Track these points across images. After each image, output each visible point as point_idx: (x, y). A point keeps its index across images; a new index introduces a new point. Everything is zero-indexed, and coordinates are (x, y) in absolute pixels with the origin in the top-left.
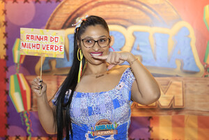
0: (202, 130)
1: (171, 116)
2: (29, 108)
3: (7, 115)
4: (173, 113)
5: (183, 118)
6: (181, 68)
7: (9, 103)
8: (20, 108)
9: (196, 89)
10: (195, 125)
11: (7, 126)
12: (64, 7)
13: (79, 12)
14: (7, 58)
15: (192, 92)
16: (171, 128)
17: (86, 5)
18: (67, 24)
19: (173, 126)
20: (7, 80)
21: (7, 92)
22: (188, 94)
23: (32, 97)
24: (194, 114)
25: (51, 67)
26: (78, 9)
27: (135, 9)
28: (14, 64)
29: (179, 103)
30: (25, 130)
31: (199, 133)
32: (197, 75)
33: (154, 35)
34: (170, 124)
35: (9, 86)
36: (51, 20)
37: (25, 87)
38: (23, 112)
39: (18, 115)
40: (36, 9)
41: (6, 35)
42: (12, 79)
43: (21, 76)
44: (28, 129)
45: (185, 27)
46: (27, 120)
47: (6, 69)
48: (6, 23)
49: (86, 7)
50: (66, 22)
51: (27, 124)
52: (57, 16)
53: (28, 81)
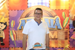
0: (62, 44)
1: (54, 41)
2: (15, 39)
3: (9, 41)
4: (55, 40)
5: (57, 41)
6: (57, 28)
7: (10, 38)
8: (13, 39)
9: (61, 33)
10: (61, 43)
11: (9, 45)
12: (25, 12)
13: (29, 13)
14: (9, 26)
15: (60, 34)
16: (54, 44)
17: (31, 11)
18: (26, 17)
19: (55, 43)
20: (9, 32)
21: (9, 35)
22: (59, 35)
23: (16, 36)
24: (60, 40)
25: (22, 28)
26: (29, 12)
27: (45, 13)
28: (11, 27)
29: (56, 37)
30: (15, 46)
31: (62, 45)
32: (61, 30)
33: (50, 19)
34: (54, 43)
35: (10, 34)
36: (22, 15)
37: (14, 34)
38: (14, 41)
39: (13, 42)
40: (18, 12)
41: (9, 19)
42: (11, 32)
43: (13, 31)
44: (15, 45)
45: (57, 17)
46: (15, 43)
47: (9, 29)
48: (9, 16)
49: (31, 12)
50: (26, 16)
51: (15, 44)
52: (23, 14)
53: (15, 32)
